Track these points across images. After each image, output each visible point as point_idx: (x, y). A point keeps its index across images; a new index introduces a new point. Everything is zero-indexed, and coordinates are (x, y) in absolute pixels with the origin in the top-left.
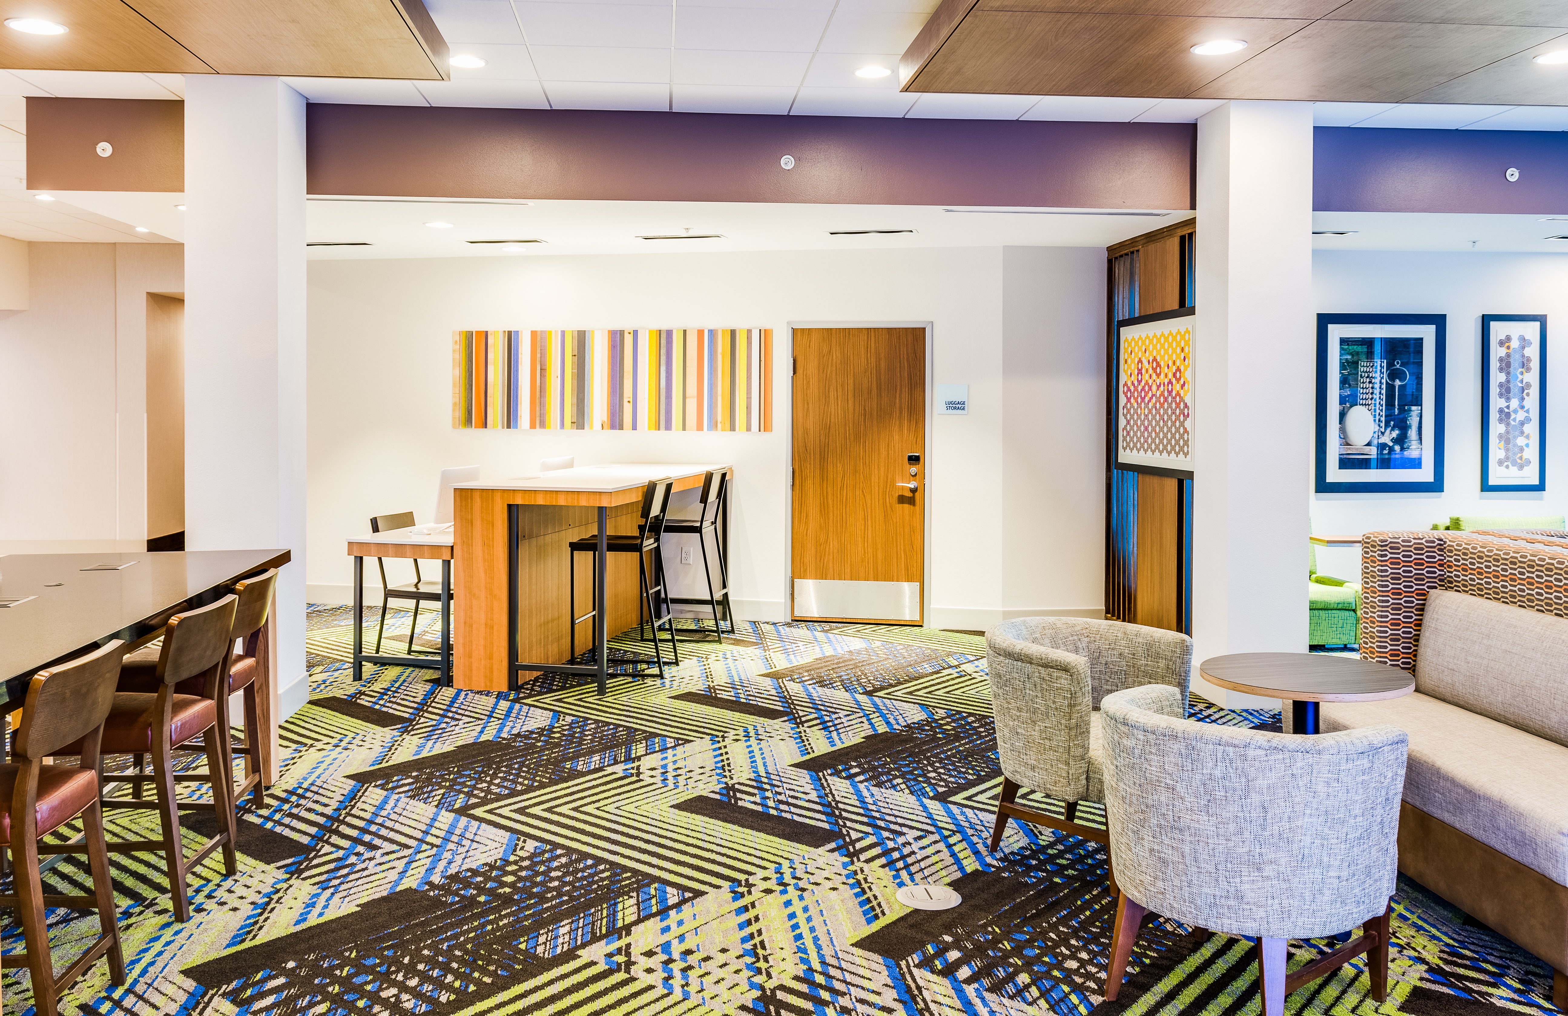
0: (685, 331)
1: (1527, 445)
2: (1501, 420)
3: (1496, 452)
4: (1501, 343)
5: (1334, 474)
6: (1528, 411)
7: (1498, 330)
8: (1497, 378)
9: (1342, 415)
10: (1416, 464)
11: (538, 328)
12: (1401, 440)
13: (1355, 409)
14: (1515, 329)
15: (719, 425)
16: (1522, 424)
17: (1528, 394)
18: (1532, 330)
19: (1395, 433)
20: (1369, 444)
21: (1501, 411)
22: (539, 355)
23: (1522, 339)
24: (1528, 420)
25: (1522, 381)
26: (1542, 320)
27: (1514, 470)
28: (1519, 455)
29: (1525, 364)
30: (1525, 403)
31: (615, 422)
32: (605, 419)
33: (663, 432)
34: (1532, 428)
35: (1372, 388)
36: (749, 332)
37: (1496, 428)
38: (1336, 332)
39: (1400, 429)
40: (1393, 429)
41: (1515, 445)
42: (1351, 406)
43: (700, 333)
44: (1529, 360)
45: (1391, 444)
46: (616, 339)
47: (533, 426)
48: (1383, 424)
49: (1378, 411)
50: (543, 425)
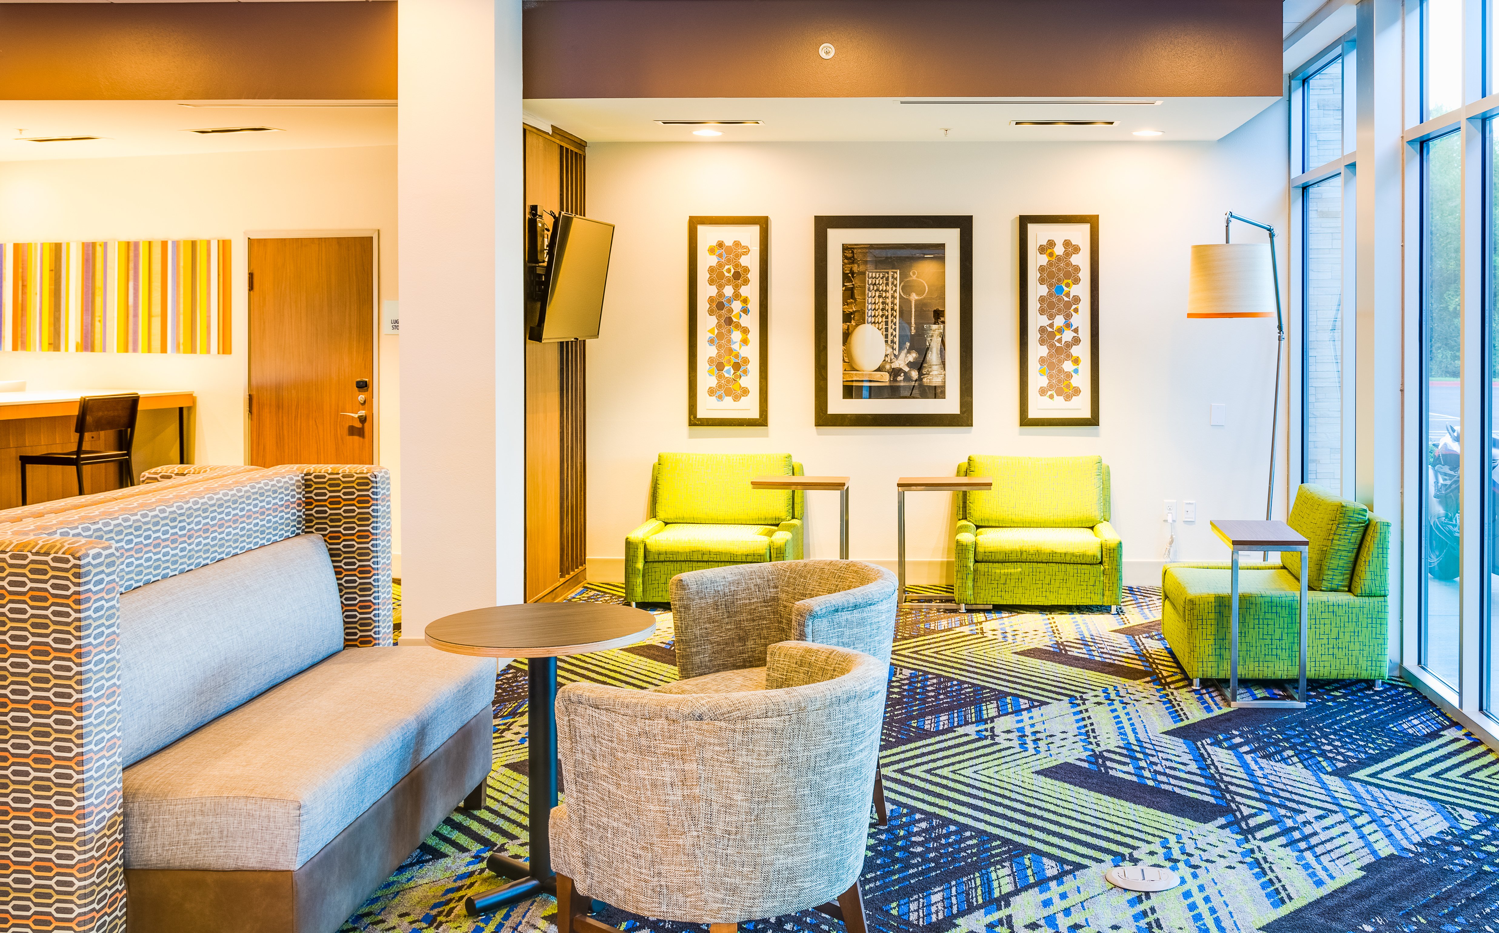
0: (150, 242)
1: (1076, 371)
2: (1042, 342)
3: (1037, 379)
4: (1042, 250)
5: (837, 404)
6: (1076, 331)
7: (1037, 234)
8: (1037, 290)
9: (847, 336)
10: (937, 392)
11: (20, 241)
12: (920, 365)
13: (862, 327)
14: (1059, 233)
15: (181, 347)
16: (1069, 345)
17: (1076, 311)
18: (1080, 234)
19: (912, 357)
20: (879, 370)
21: (1042, 330)
22: (20, 270)
23: (1067, 243)
24: (1076, 341)
25: (1068, 295)
26: (1092, 221)
27: (1059, 400)
28: (1066, 383)
29: (1072, 275)
30: (1072, 321)
31: (87, 344)
32: (79, 341)
33: (131, 355)
34: (1082, 351)
35: (883, 303)
36: (209, 243)
37: (1037, 351)
38: (837, 238)
39: (918, 351)
40: (909, 352)
41: (1061, 371)
42: (857, 325)
43: (164, 244)
44: (1077, 269)
45: (907, 369)
46: (89, 251)
47: (15, 348)
48: (896, 346)
49: (890, 331)
50: (24, 347)
